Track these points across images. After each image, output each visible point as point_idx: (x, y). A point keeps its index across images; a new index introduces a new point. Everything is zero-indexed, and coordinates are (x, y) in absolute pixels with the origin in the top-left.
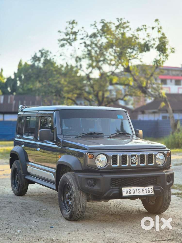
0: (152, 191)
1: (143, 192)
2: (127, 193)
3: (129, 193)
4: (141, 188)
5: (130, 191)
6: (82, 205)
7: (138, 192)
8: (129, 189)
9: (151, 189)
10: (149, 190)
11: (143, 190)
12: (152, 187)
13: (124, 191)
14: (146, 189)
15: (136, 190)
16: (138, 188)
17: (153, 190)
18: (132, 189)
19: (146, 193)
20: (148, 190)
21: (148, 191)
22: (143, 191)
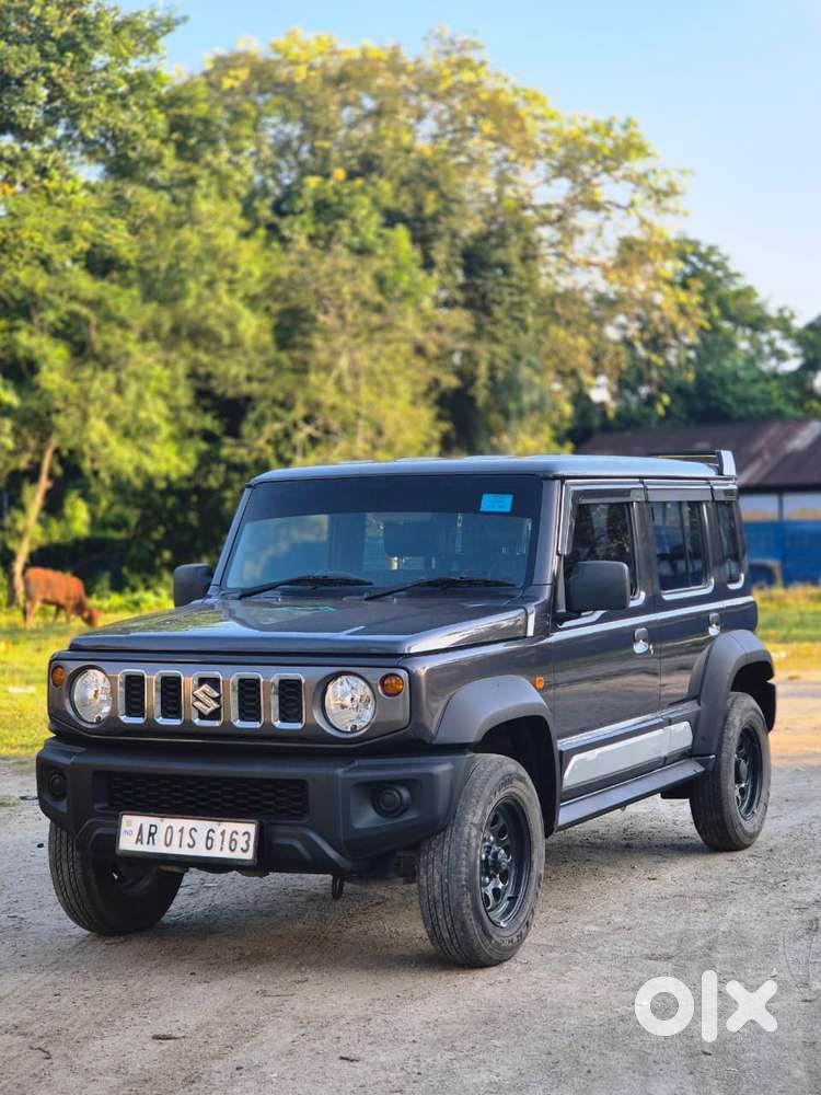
0: (247, 842)
1: (209, 845)
2: (138, 840)
3: (148, 843)
4: (202, 826)
5: (151, 834)
6: (65, 869)
7: (187, 840)
8: (151, 826)
9: (245, 833)
10: (235, 836)
11: (211, 834)
12: (251, 828)
13: (128, 829)
14: (223, 833)
15: (181, 831)
16: (188, 824)
17: (252, 843)
18: (163, 824)
19: (222, 849)
20: (232, 840)
21: (230, 843)
22: (208, 838)
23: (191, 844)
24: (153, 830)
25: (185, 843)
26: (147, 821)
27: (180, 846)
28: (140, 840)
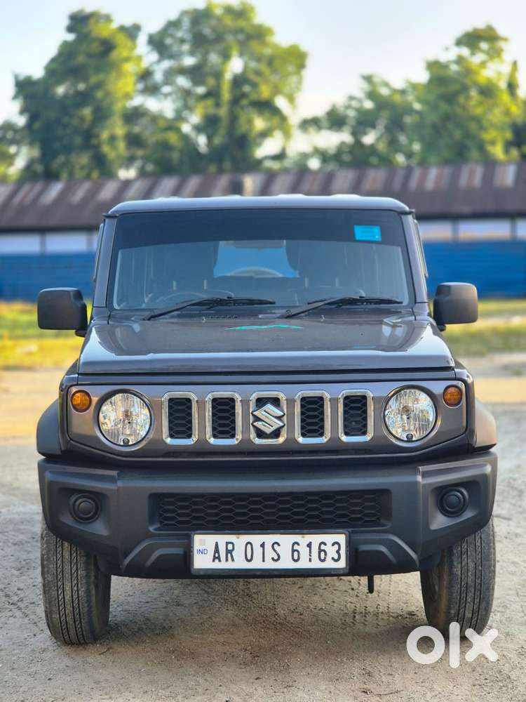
0: (338, 552)
1: (296, 557)
2: (215, 558)
3: (227, 560)
4: (286, 540)
5: (228, 552)
7: (270, 554)
8: (227, 543)
9: (333, 545)
10: (323, 547)
11: (296, 547)
12: (341, 539)
13: (201, 548)
14: (309, 545)
15: (263, 545)
16: (269, 539)
17: (343, 552)
18: (240, 541)
19: (310, 560)
20: (320, 551)
21: (319, 553)
22: (293, 551)
23: (276, 558)
24: (230, 547)
25: (268, 558)
26: (222, 539)
27: (264, 561)
28: (216, 557)
